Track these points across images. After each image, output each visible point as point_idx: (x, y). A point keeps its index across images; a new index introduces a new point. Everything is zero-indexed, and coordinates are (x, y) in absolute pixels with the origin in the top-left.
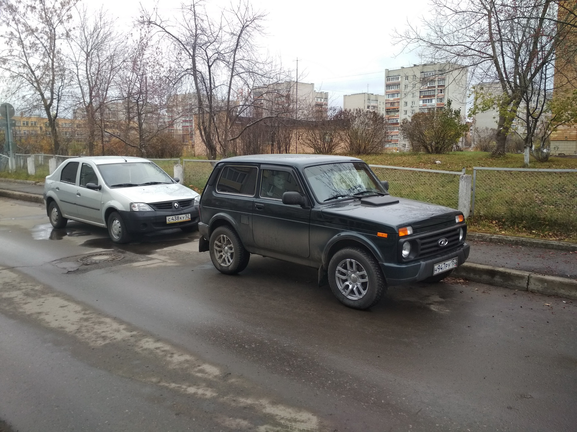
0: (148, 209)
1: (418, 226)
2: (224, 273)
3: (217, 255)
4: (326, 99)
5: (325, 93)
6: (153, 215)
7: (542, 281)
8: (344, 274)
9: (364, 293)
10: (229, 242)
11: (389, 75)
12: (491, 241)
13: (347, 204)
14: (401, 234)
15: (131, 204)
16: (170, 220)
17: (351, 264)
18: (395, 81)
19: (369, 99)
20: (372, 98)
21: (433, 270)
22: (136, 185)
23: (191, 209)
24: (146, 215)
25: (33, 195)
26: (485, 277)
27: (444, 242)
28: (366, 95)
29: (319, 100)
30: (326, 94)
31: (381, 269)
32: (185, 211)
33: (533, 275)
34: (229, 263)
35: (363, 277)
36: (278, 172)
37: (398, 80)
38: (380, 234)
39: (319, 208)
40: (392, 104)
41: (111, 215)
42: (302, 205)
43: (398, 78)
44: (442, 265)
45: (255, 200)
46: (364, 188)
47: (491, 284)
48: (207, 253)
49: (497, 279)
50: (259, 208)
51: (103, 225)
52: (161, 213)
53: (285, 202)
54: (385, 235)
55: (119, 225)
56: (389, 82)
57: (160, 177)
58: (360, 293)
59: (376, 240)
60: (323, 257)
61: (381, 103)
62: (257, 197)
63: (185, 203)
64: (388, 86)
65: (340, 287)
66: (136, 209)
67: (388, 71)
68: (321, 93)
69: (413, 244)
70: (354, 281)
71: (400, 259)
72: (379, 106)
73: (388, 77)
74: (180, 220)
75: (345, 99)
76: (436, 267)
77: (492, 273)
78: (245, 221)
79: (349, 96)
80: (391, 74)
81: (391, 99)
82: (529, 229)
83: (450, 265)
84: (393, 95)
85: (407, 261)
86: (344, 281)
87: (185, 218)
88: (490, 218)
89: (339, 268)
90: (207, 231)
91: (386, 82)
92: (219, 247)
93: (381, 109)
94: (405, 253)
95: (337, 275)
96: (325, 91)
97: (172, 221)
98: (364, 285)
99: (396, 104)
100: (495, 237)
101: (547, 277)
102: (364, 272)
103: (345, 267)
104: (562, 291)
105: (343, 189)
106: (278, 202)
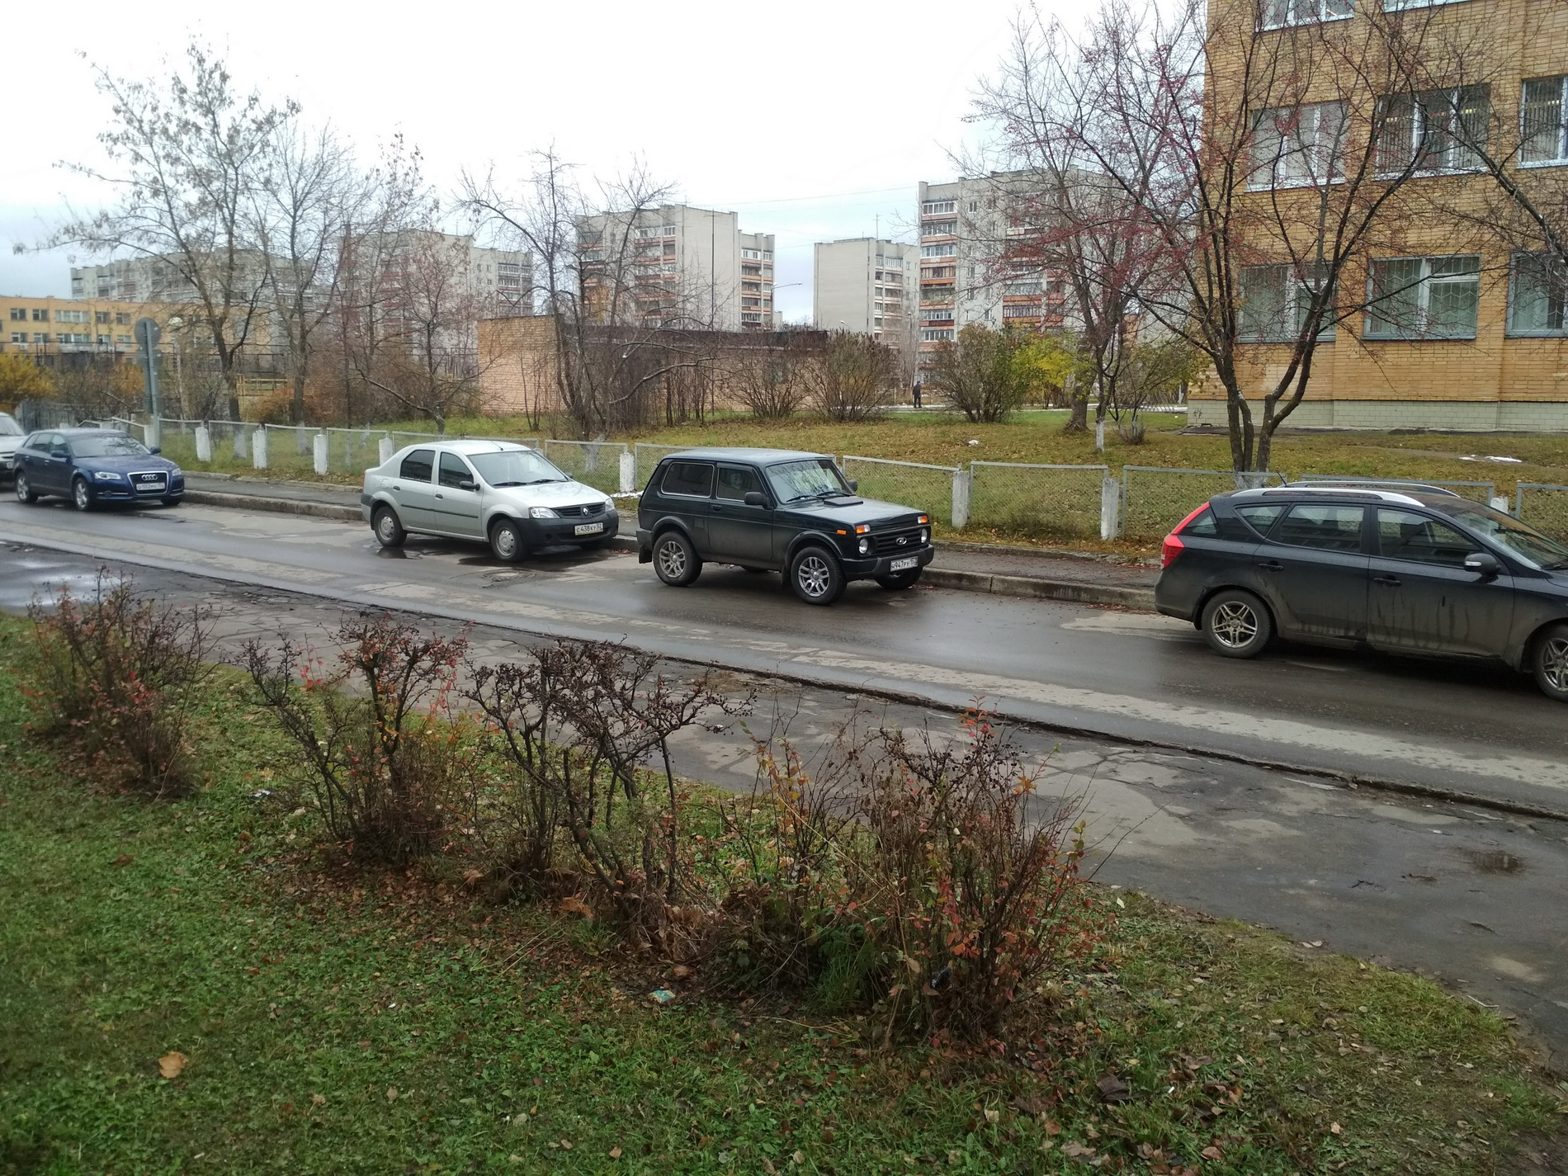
0: (550, 515)
1: (876, 525)
2: (672, 584)
3: (663, 566)
4: (769, 251)
5: (767, 237)
6: (559, 523)
7: (1003, 581)
8: (806, 573)
9: (825, 588)
10: (678, 549)
11: (929, 198)
12: (981, 551)
13: (810, 505)
14: (859, 531)
15: (531, 508)
16: (580, 530)
17: (813, 561)
18: (944, 213)
19: (880, 255)
20: (889, 251)
21: (889, 566)
22: (524, 484)
23: (603, 516)
24: (550, 523)
25: (272, 500)
26: (954, 582)
27: (902, 541)
28: (873, 245)
29: (750, 253)
30: (769, 239)
31: (840, 563)
32: (597, 519)
33: (996, 577)
34: (680, 573)
35: (824, 573)
36: (736, 471)
37: (952, 210)
38: (839, 532)
39: (780, 508)
40: (938, 271)
41: (498, 523)
42: (765, 506)
43: (952, 205)
44: (899, 562)
45: (711, 501)
46: (831, 488)
47: (959, 588)
48: (650, 565)
49: (965, 583)
50: (716, 509)
51: (484, 538)
52: (568, 521)
53: (747, 503)
54: (844, 532)
55: (511, 537)
56: (926, 216)
57: (550, 472)
58: (822, 589)
59: (838, 538)
60: (786, 557)
61: (912, 266)
62: (713, 497)
63: (596, 508)
64: (926, 225)
65: (803, 585)
66: (537, 516)
67: (926, 187)
68: (756, 236)
69: (870, 540)
70: (817, 578)
71: (857, 555)
72: (906, 274)
73: (926, 204)
74: (590, 531)
75: (817, 252)
76: (893, 564)
77: (960, 577)
78: (699, 524)
79: (829, 244)
80: (934, 196)
81: (935, 259)
82: (1029, 536)
83: (909, 563)
84: (939, 247)
85: (865, 556)
86: (806, 579)
87: (596, 528)
88: (990, 526)
89: (802, 567)
90: (650, 539)
91: (920, 215)
92: (666, 555)
93: (912, 282)
94: (862, 549)
95: (800, 573)
96: (767, 232)
97: (582, 532)
98: (825, 581)
99: (947, 273)
100: (985, 546)
101: (1009, 578)
102: (826, 569)
103: (808, 566)
104: (1020, 590)
105: (806, 489)
106: (741, 502)
